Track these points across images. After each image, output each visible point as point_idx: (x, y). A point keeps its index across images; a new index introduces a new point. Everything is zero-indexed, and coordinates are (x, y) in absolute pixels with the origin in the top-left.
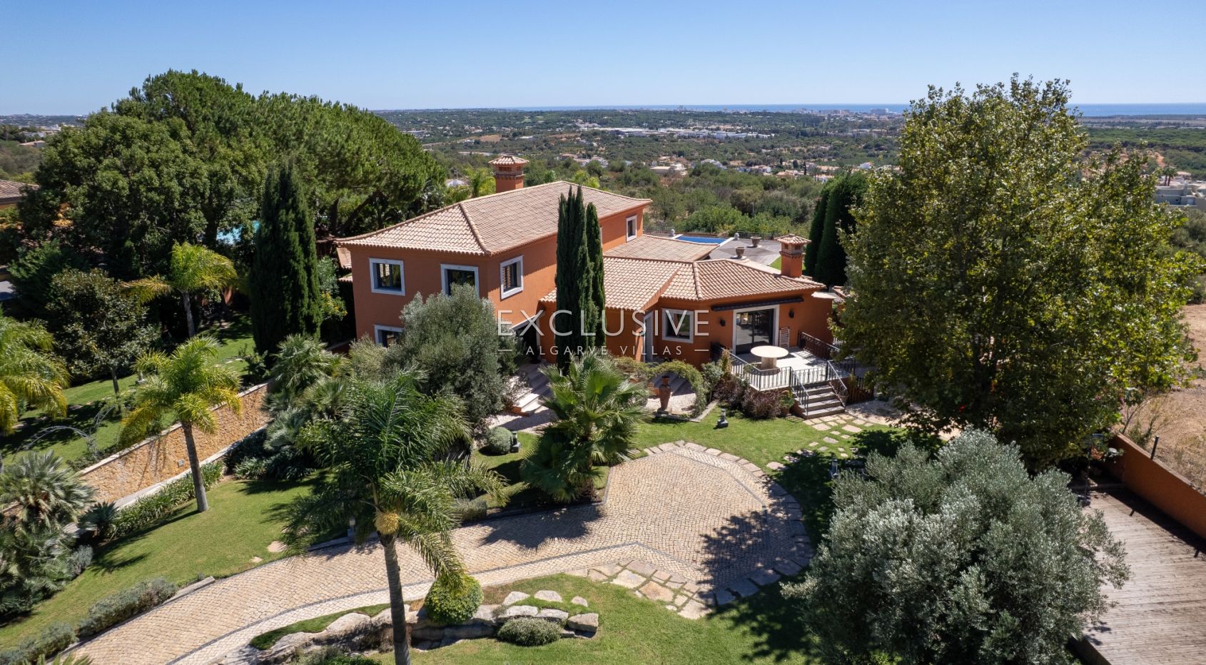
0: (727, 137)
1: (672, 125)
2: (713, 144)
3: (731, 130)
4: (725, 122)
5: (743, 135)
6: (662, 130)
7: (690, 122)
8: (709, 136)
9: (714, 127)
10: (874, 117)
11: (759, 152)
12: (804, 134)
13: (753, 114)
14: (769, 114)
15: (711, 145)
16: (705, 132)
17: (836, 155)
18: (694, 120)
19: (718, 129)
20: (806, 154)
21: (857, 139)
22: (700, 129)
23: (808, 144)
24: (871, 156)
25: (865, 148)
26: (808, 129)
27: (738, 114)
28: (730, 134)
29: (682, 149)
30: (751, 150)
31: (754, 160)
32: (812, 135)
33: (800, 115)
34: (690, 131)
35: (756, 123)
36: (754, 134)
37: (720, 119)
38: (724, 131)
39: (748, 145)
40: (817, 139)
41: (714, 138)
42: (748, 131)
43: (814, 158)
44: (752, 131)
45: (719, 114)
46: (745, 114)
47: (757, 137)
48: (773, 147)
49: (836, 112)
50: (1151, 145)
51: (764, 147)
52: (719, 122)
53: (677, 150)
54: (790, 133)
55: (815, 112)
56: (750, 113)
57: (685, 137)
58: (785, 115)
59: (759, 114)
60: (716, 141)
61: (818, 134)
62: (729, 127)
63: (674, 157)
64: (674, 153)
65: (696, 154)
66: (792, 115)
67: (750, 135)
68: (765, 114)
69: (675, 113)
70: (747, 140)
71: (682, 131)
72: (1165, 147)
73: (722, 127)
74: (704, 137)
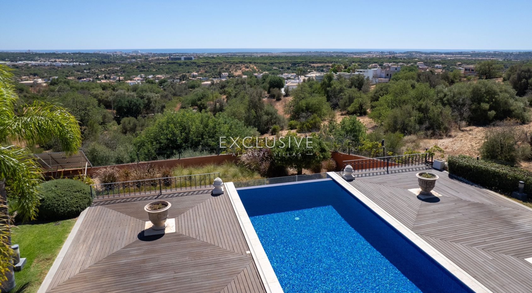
0: (62, 65)
1: (25, 60)
2: (54, 69)
3: (63, 62)
4: (59, 58)
5: (71, 64)
6: (20, 62)
7: (37, 58)
8: (51, 65)
9: (53, 60)
10: (134, 54)
11: (83, 72)
12: (104, 63)
13: (74, 54)
14: (83, 53)
15: (53, 69)
16: (49, 63)
17: (124, 72)
18: (39, 57)
19: (55, 61)
20: (109, 72)
21: (132, 64)
22: (45, 61)
23: (108, 67)
24: (141, 71)
25: (137, 67)
26: (105, 60)
27: (65, 54)
28: (64, 64)
29: (36, 72)
30: (78, 71)
31: (82, 76)
32: (108, 63)
33: (99, 54)
34: (39, 62)
35: (77, 58)
36: (78, 63)
37: (55, 56)
38: (59, 62)
39: (75, 68)
40: (111, 64)
41: (54, 65)
42: (73, 62)
43: (113, 73)
44: (76, 62)
45: (54, 54)
46: (69, 54)
47: (79, 65)
48: (89, 69)
49: (115, 52)
50: (250, 63)
51: (85, 69)
52: (55, 58)
53: (32, 72)
54: (96, 62)
55: (105, 53)
56: (72, 53)
57: (36, 66)
58: (91, 54)
59: (77, 53)
60: (56, 67)
61: (111, 62)
62: (62, 60)
63: (31, 76)
64: (31, 74)
65: (46, 75)
66: (94, 54)
67: (75, 63)
68: (80, 54)
69: (26, 53)
70: (74, 66)
71: (33, 63)
72: (255, 63)
73: (57, 60)
74: (48, 66)
